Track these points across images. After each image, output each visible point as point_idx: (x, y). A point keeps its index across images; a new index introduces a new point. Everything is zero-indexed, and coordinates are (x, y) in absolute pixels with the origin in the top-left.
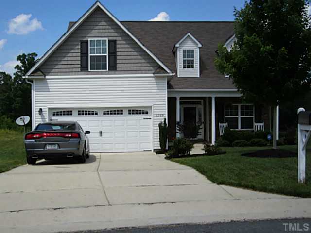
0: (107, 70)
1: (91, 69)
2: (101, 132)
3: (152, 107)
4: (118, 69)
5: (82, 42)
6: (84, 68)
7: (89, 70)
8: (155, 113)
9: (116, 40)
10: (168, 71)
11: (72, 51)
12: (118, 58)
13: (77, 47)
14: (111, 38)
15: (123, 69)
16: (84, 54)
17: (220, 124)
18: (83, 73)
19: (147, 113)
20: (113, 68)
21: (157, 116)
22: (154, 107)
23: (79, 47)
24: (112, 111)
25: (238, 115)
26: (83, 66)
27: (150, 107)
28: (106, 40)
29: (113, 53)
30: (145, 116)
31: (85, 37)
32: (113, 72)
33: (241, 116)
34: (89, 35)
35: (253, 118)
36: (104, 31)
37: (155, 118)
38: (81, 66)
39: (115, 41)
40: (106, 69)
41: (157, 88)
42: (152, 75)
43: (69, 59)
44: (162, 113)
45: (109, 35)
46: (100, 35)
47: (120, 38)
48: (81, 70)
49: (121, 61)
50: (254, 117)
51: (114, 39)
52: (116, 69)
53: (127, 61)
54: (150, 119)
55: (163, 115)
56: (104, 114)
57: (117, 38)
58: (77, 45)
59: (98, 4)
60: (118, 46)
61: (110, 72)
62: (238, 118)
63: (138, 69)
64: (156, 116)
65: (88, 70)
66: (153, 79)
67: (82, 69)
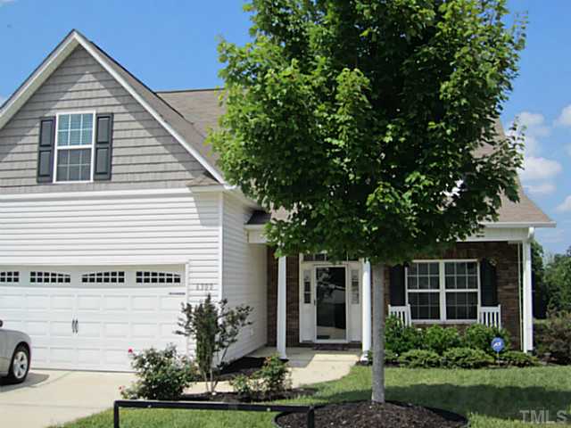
0: (92, 181)
1: (58, 180)
2: (75, 323)
3: (187, 266)
4: (114, 178)
5: (43, 121)
6: (44, 177)
7: (54, 181)
8: (192, 281)
9: (113, 114)
10: (221, 180)
11: (23, 142)
12: (115, 152)
13: (32, 132)
14: (102, 110)
15: (125, 178)
16: (46, 146)
17: (391, 309)
18: (41, 187)
19: (178, 280)
20: (104, 175)
21: (198, 289)
22: (190, 266)
23: (37, 131)
24: (100, 274)
25: (438, 288)
26: (41, 173)
27: (182, 266)
28: (92, 115)
29: (105, 144)
30: (174, 287)
31: (50, 109)
32: (103, 185)
33: (447, 288)
34: (59, 105)
35: (476, 293)
36: (89, 94)
37: (192, 292)
38: (39, 172)
39: (110, 116)
40: (89, 179)
41: (199, 222)
42: (187, 190)
43: (16, 157)
44: (209, 281)
45: (99, 102)
46: (81, 103)
47: (122, 109)
48: (38, 182)
49: (120, 160)
50: (478, 290)
51: (109, 110)
52: (110, 179)
53: (134, 160)
54: (184, 294)
55: (211, 284)
56: (85, 280)
57: (115, 110)
58: (33, 127)
59: (75, 36)
60: (116, 126)
61: (97, 186)
62: (438, 293)
63: (158, 176)
64: (195, 287)
65: (52, 181)
66: (192, 199)
67: (40, 179)
